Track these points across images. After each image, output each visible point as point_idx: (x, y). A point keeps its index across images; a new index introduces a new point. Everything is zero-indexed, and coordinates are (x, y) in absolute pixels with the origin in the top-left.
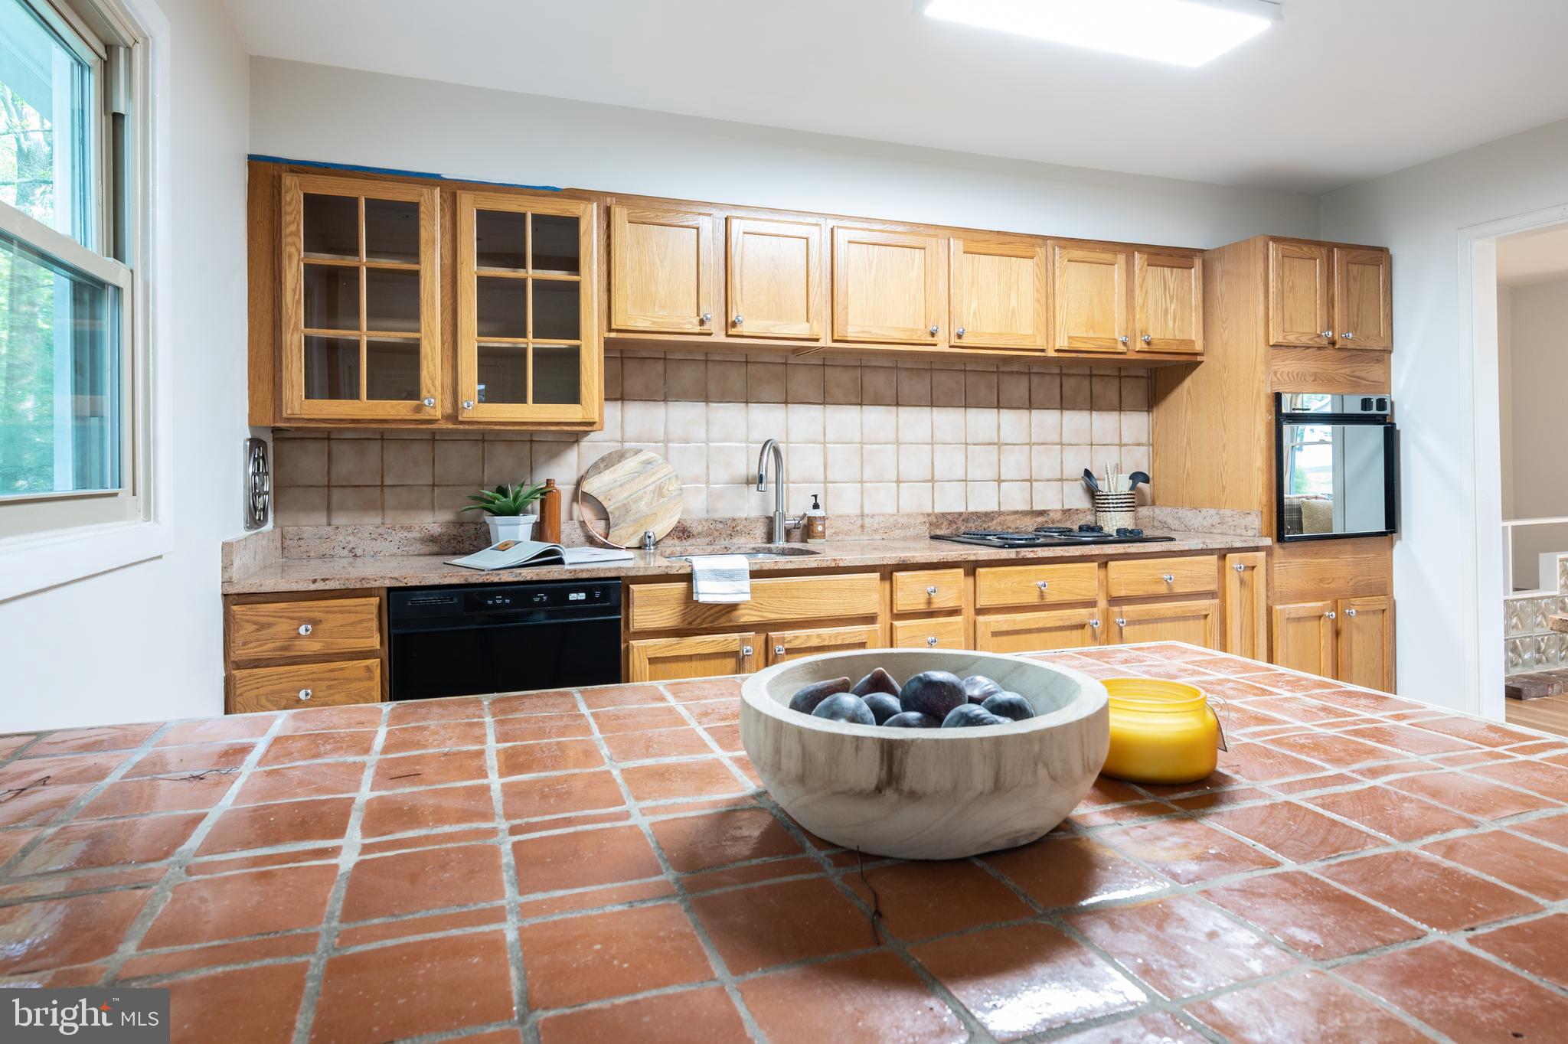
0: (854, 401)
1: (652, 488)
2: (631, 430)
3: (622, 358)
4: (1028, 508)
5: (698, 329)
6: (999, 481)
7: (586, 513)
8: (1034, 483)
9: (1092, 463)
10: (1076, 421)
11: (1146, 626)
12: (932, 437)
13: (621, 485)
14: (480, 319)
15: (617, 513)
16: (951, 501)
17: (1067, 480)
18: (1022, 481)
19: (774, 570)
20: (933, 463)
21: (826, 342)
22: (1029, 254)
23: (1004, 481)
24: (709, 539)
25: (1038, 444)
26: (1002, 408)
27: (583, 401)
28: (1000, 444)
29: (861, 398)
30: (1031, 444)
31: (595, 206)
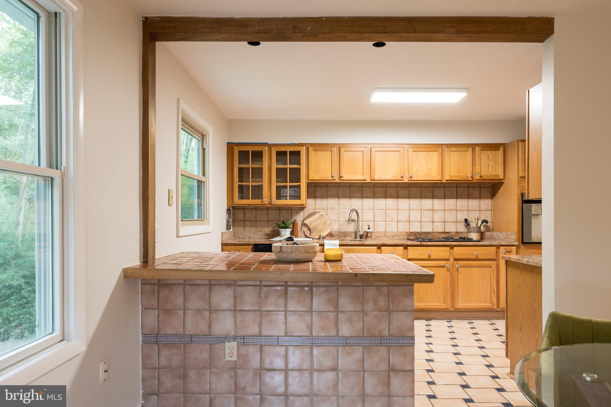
0: (383, 197)
1: (323, 222)
2: (317, 206)
3: (315, 186)
4: (444, 231)
5: (331, 179)
6: (433, 222)
7: (305, 229)
8: (446, 223)
9: (468, 216)
10: (462, 203)
11: (467, 268)
12: (409, 208)
13: (314, 222)
14: (277, 177)
15: (313, 229)
16: (416, 228)
17: (458, 222)
18: (441, 222)
19: (346, 244)
20: (409, 216)
21: (368, 180)
22: (435, 150)
23: (435, 222)
24: (339, 237)
25: (448, 210)
26: (434, 198)
27: (301, 199)
28: (433, 210)
29: (386, 196)
30: (445, 210)
31: (305, 147)
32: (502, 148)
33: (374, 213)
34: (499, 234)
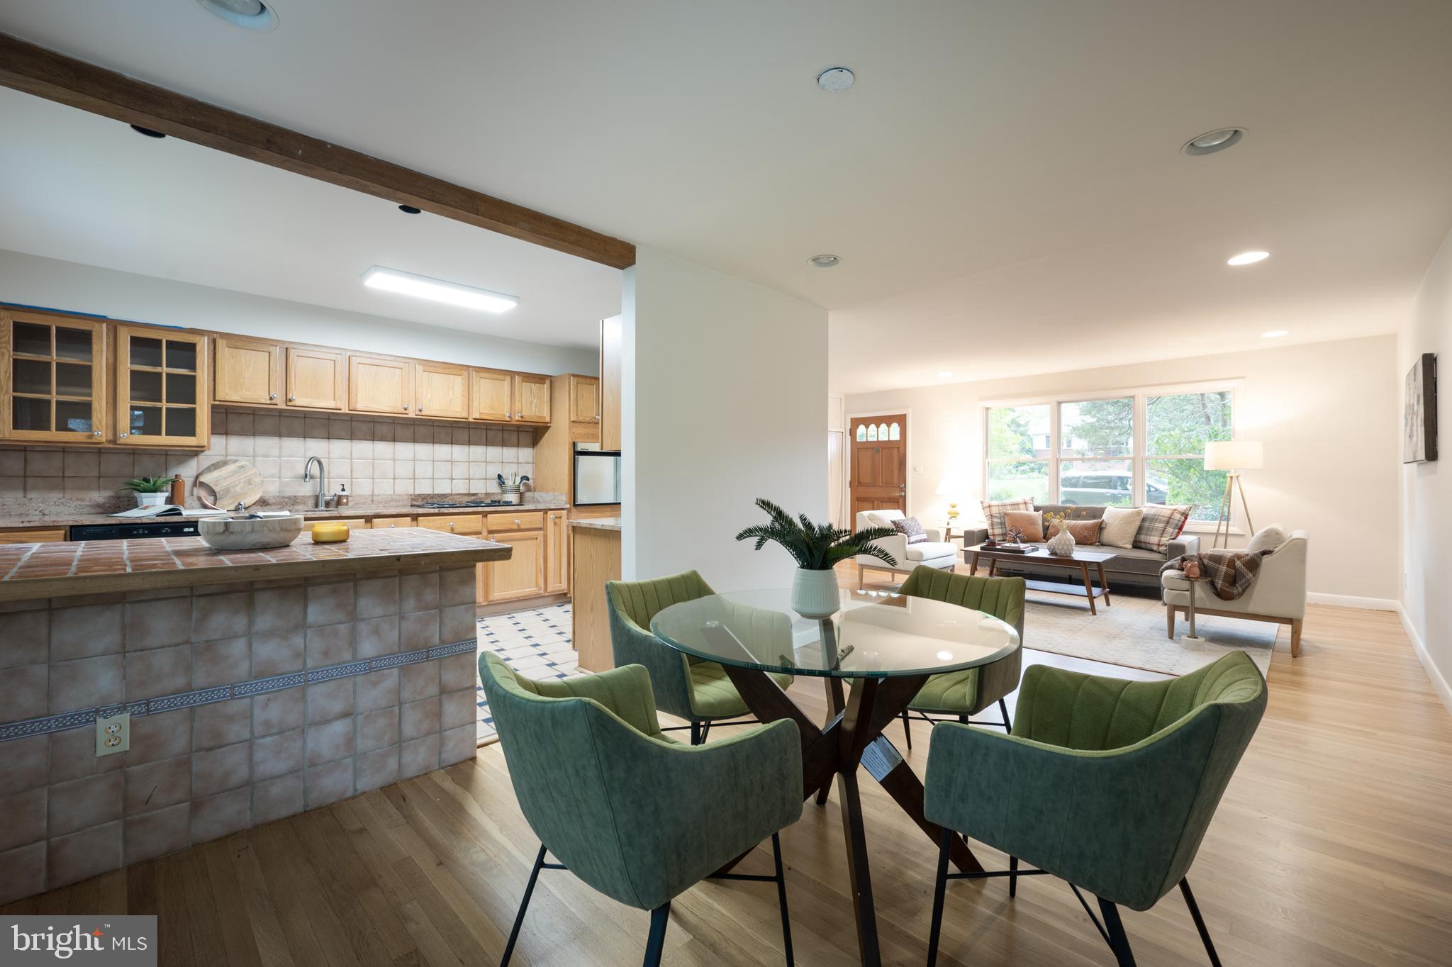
0: (369, 439)
1: (244, 480)
2: (231, 450)
3: (227, 413)
4: (467, 492)
5: (269, 402)
6: (452, 479)
7: (202, 493)
8: (471, 481)
9: (502, 471)
10: (494, 452)
12: (414, 457)
13: (225, 478)
14: (132, 389)
15: (221, 493)
16: (425, 488)
17: (489, 479)
18: (464, 479)
20: (414, 470)
21: (345, 410)
22: (458, 374)
23: (454, 479)
24: (279, 507)
25: (473, 461)
26: (454, 444)
27: (197, 435)
28: (452, 462)
29: (373, 437)
30: (469, 462)
31: (206, 338)
32: (548, 382)
33: (351, 465)
34: (543, 494)
